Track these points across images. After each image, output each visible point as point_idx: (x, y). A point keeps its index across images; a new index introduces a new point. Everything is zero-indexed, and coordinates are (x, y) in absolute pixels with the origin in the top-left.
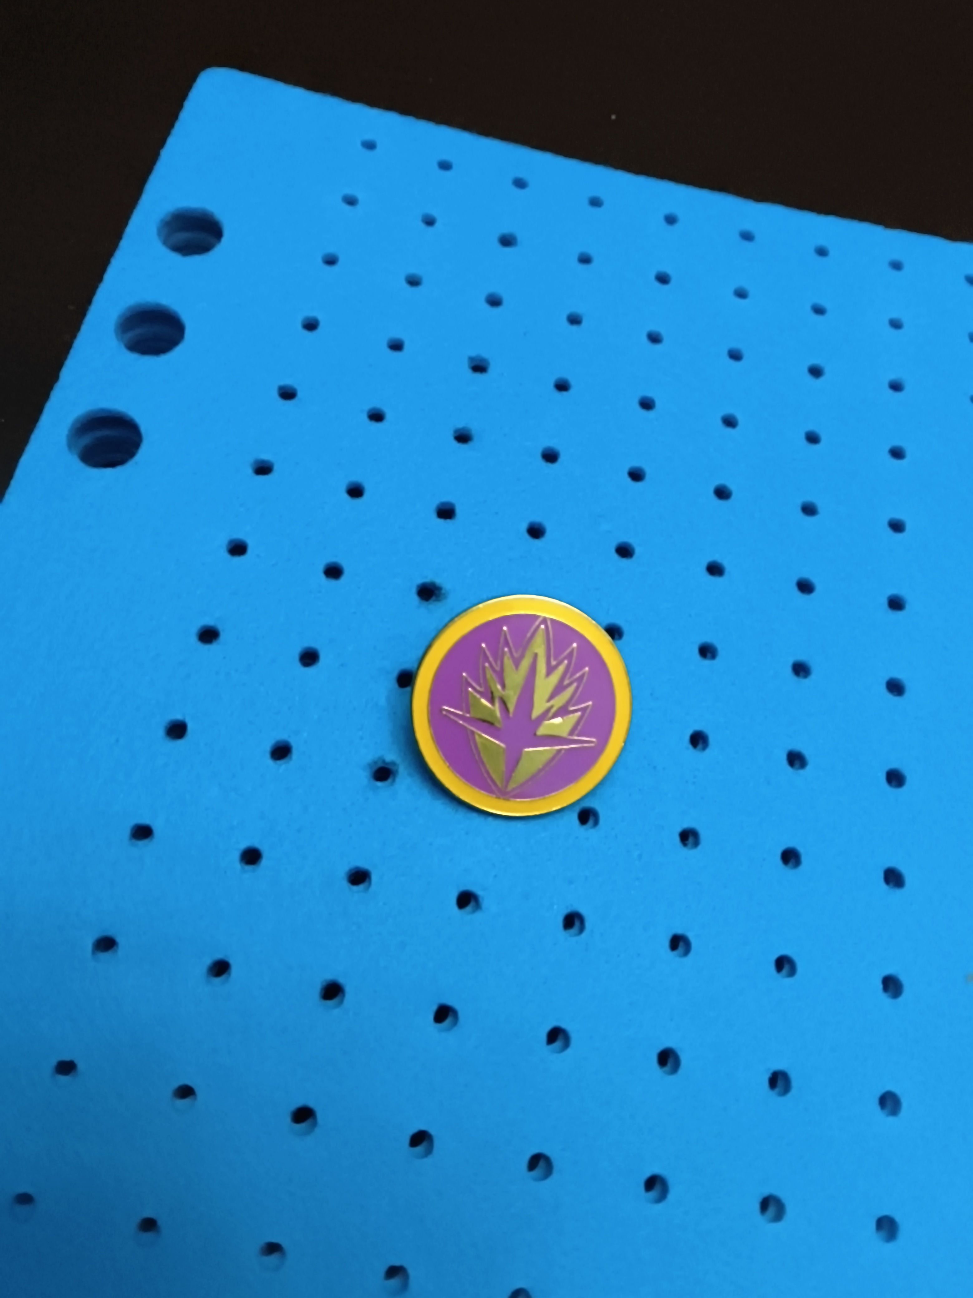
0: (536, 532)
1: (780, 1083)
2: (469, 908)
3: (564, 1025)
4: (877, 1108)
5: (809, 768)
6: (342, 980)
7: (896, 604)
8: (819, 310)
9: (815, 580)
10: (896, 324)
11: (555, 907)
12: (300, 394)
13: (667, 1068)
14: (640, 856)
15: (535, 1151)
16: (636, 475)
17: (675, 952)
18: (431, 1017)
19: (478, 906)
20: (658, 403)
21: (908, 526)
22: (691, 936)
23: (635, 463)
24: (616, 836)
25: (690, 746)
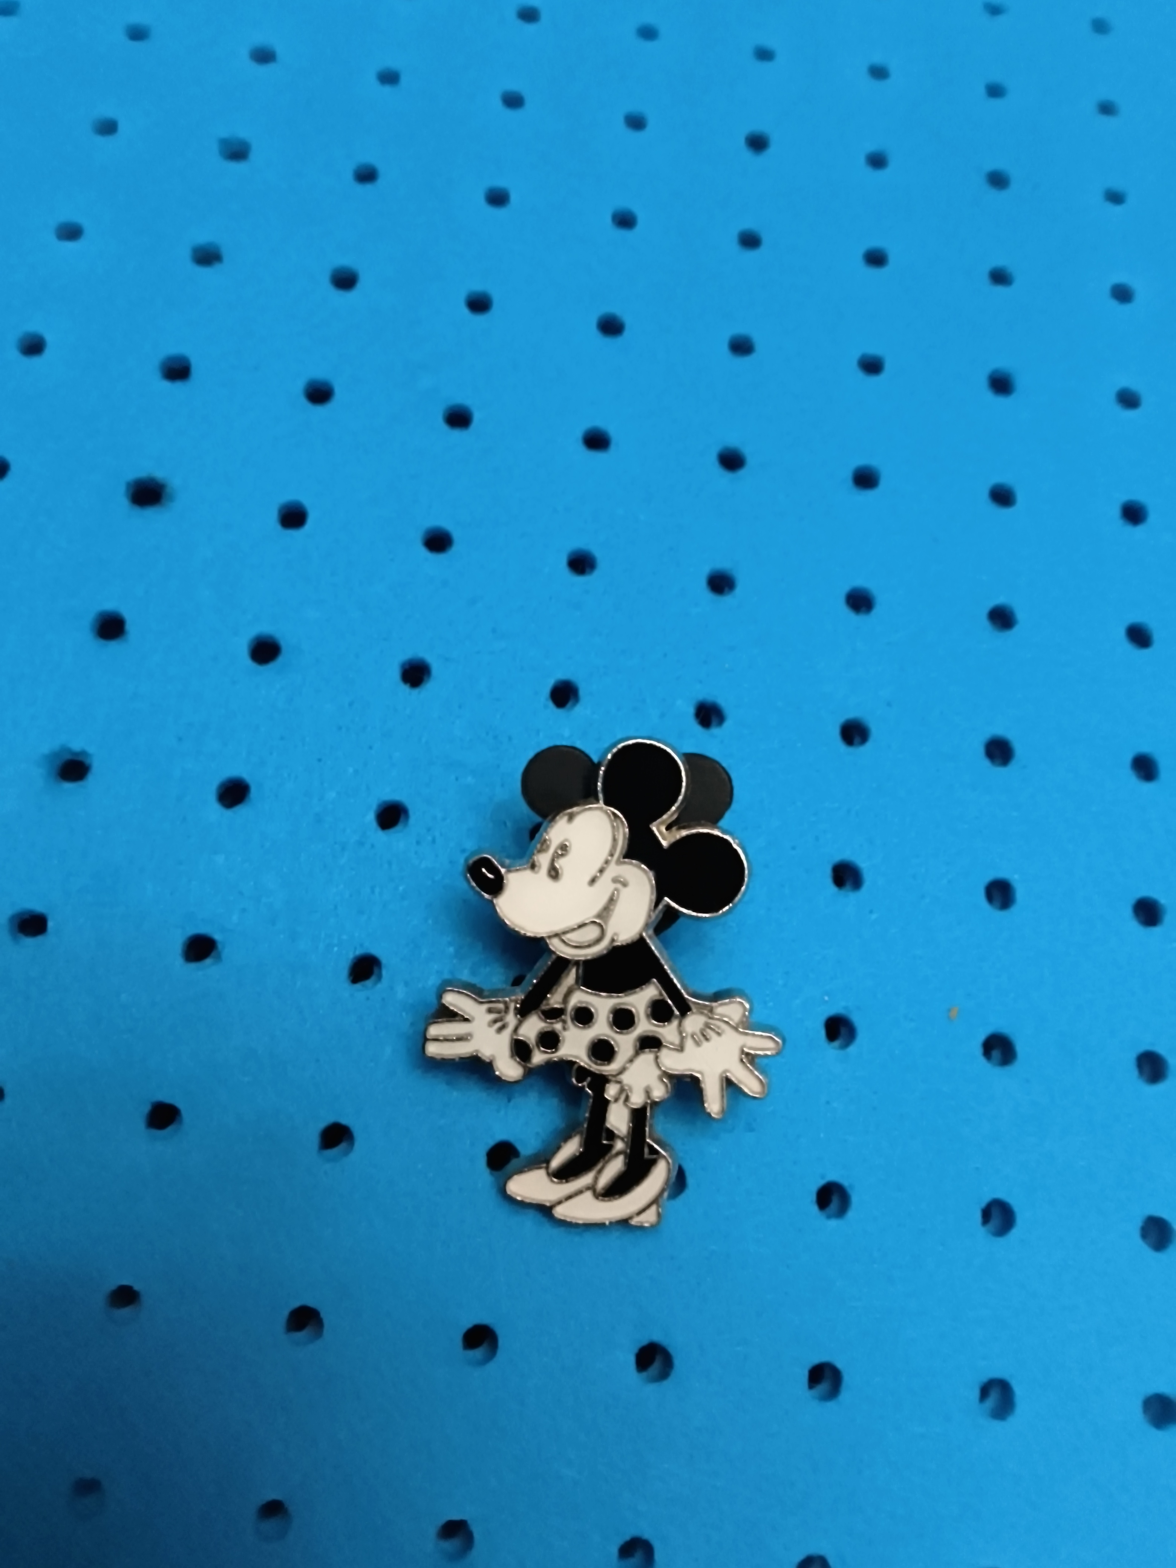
0: (319, 394)
2: (205, 962)
3: (343, 1121)
4: (815, 1208)
5: (728, 724)
7: (865, 479)
8: (764, 55)
9: (747, 451)
10: (878, 73)
15: (297, 1303)
16: (479, 304)
18: (142, 1121)
19: (219, 957)
20: (514, 197)
21: (889, 366)
23: (477, 286)
24: (434, 841)
25: (552, 706)
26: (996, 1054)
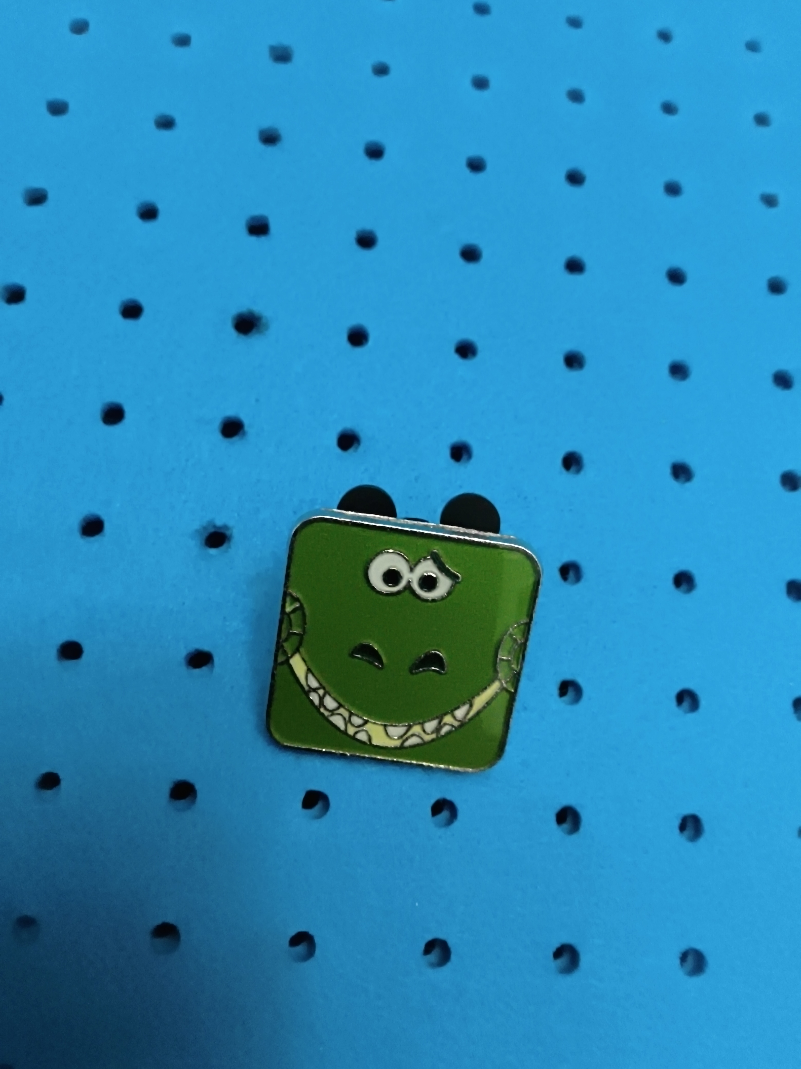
0: (366, 241)
1: (690, 825)
3: (449, 797)
4: (797, 841)
5: (695, 480)
6: (192, 778)
7: (776, 287)
9: (686, 270)
12: (72, 107)
13: (566, 826)
15: (429, 937)
16: (476, 166)
17: (565, 698)
18: (300, 805)
20: (493, 83)
21: (782, 200)
22: (580, 681)
23: (474, 152)
25: (563, 470)
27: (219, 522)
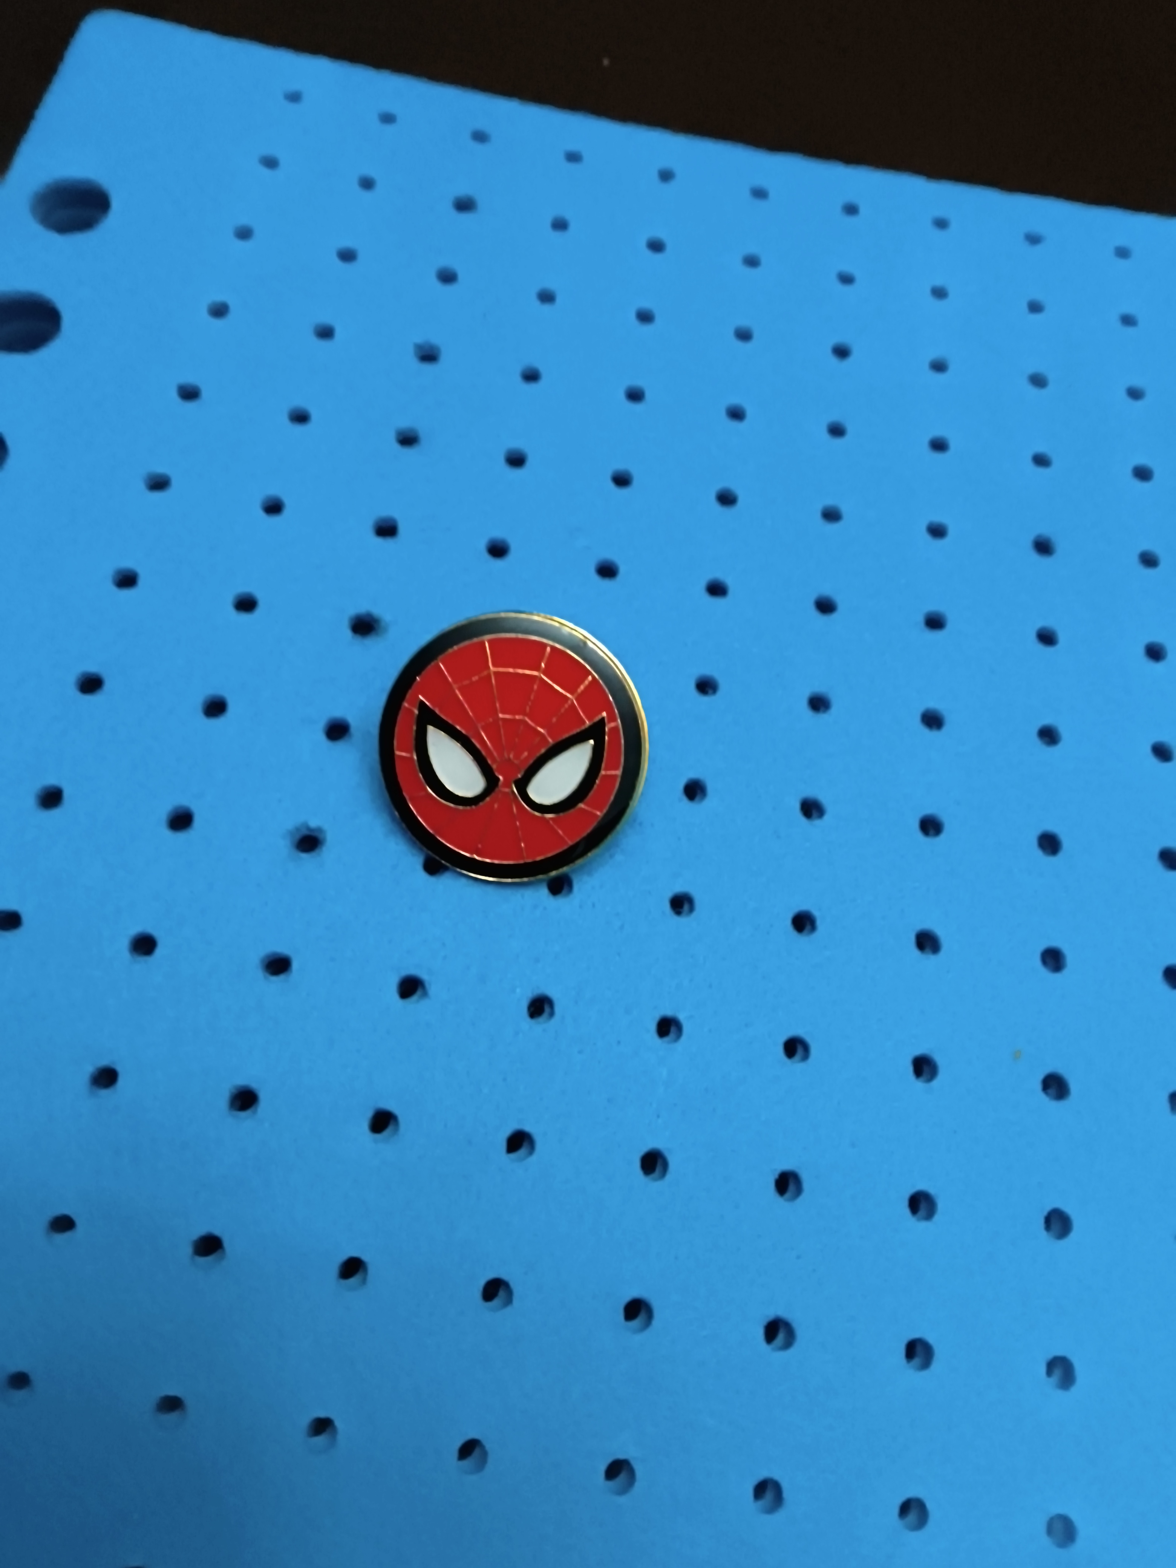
0: (498, 550)
1: (791, 1186)
2: (414, 998)
3: (527, 1128)
4: (907, 1211)
5: (826, 817)
6: (254, 1085)
7: (934, 622)
8: (846, 279)
9: (838, 599)
10: (939, 293)
11: (518, 990)
12: (205, 393)
13: (652, 1174)
14: (622, 927)
15: (491, 1276)
16: (622, 480)
17: (666, 1039)
18: (366, 1125)
19: (425, 994)
20: (648, 395)
21: (951, 532)
22: (682, 1017)
23: (620, 466)
24: (594, 905)
25: (685, 800)
26: (1052, 1091)
27: (314, 823)
